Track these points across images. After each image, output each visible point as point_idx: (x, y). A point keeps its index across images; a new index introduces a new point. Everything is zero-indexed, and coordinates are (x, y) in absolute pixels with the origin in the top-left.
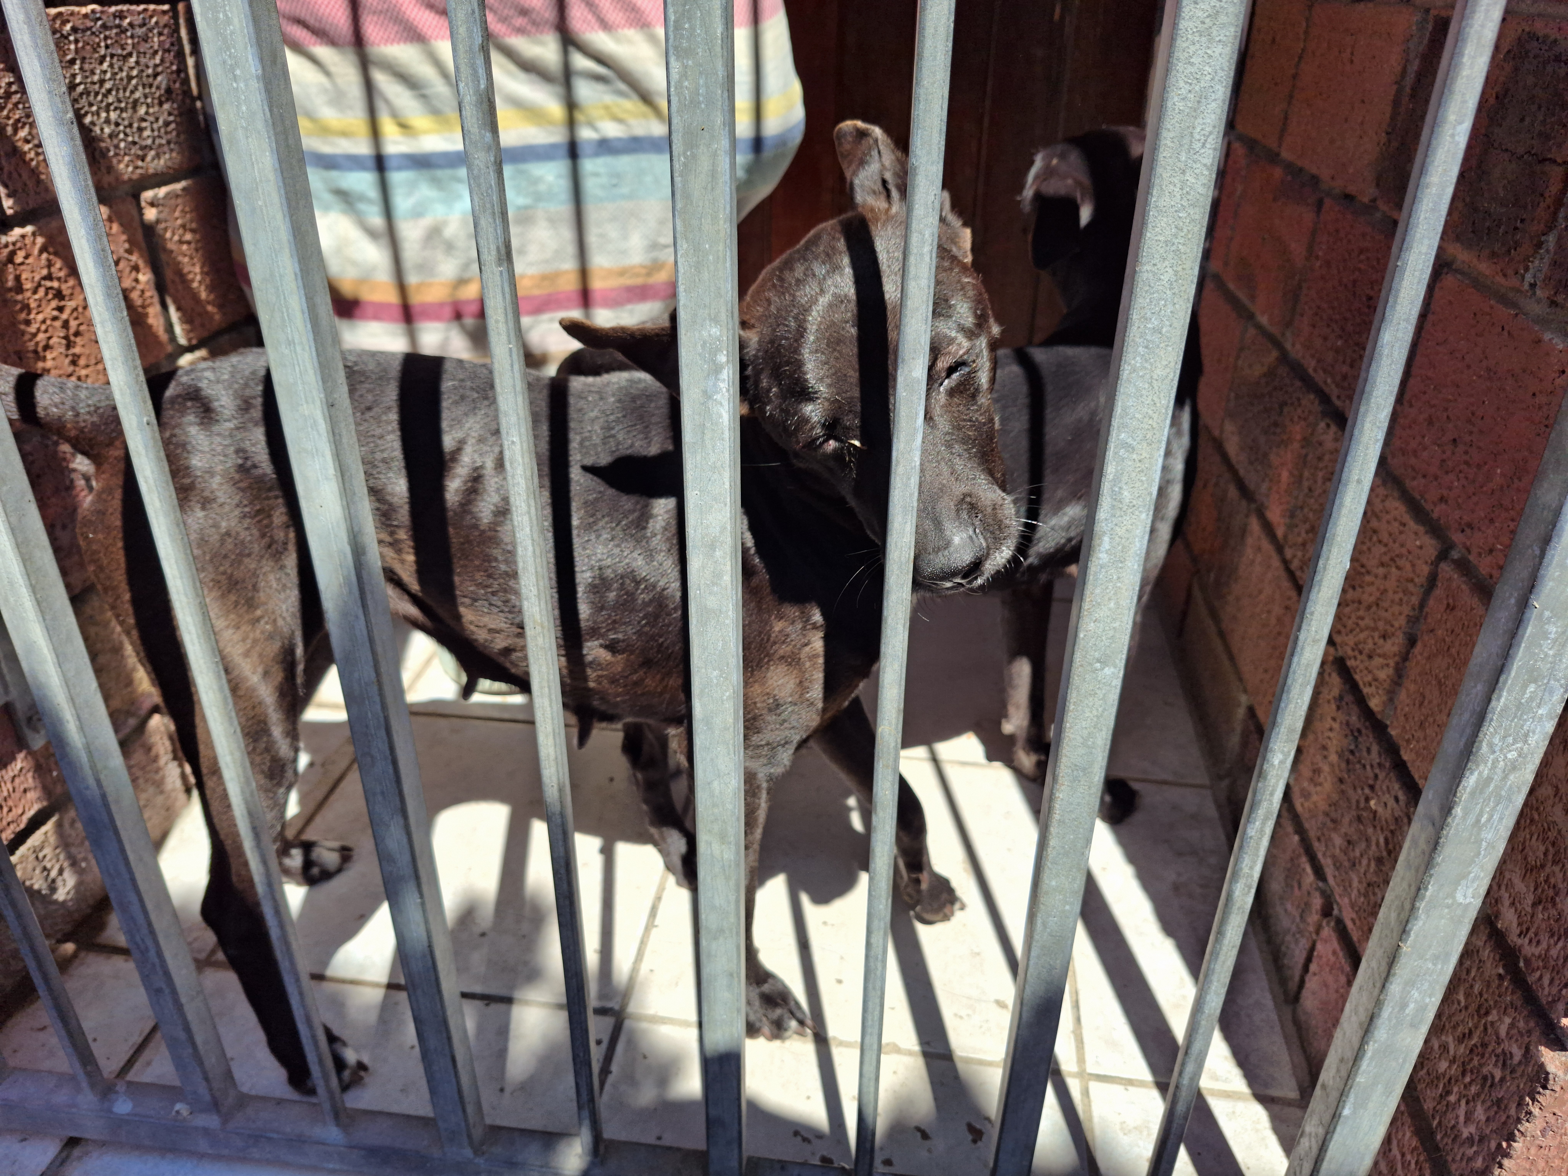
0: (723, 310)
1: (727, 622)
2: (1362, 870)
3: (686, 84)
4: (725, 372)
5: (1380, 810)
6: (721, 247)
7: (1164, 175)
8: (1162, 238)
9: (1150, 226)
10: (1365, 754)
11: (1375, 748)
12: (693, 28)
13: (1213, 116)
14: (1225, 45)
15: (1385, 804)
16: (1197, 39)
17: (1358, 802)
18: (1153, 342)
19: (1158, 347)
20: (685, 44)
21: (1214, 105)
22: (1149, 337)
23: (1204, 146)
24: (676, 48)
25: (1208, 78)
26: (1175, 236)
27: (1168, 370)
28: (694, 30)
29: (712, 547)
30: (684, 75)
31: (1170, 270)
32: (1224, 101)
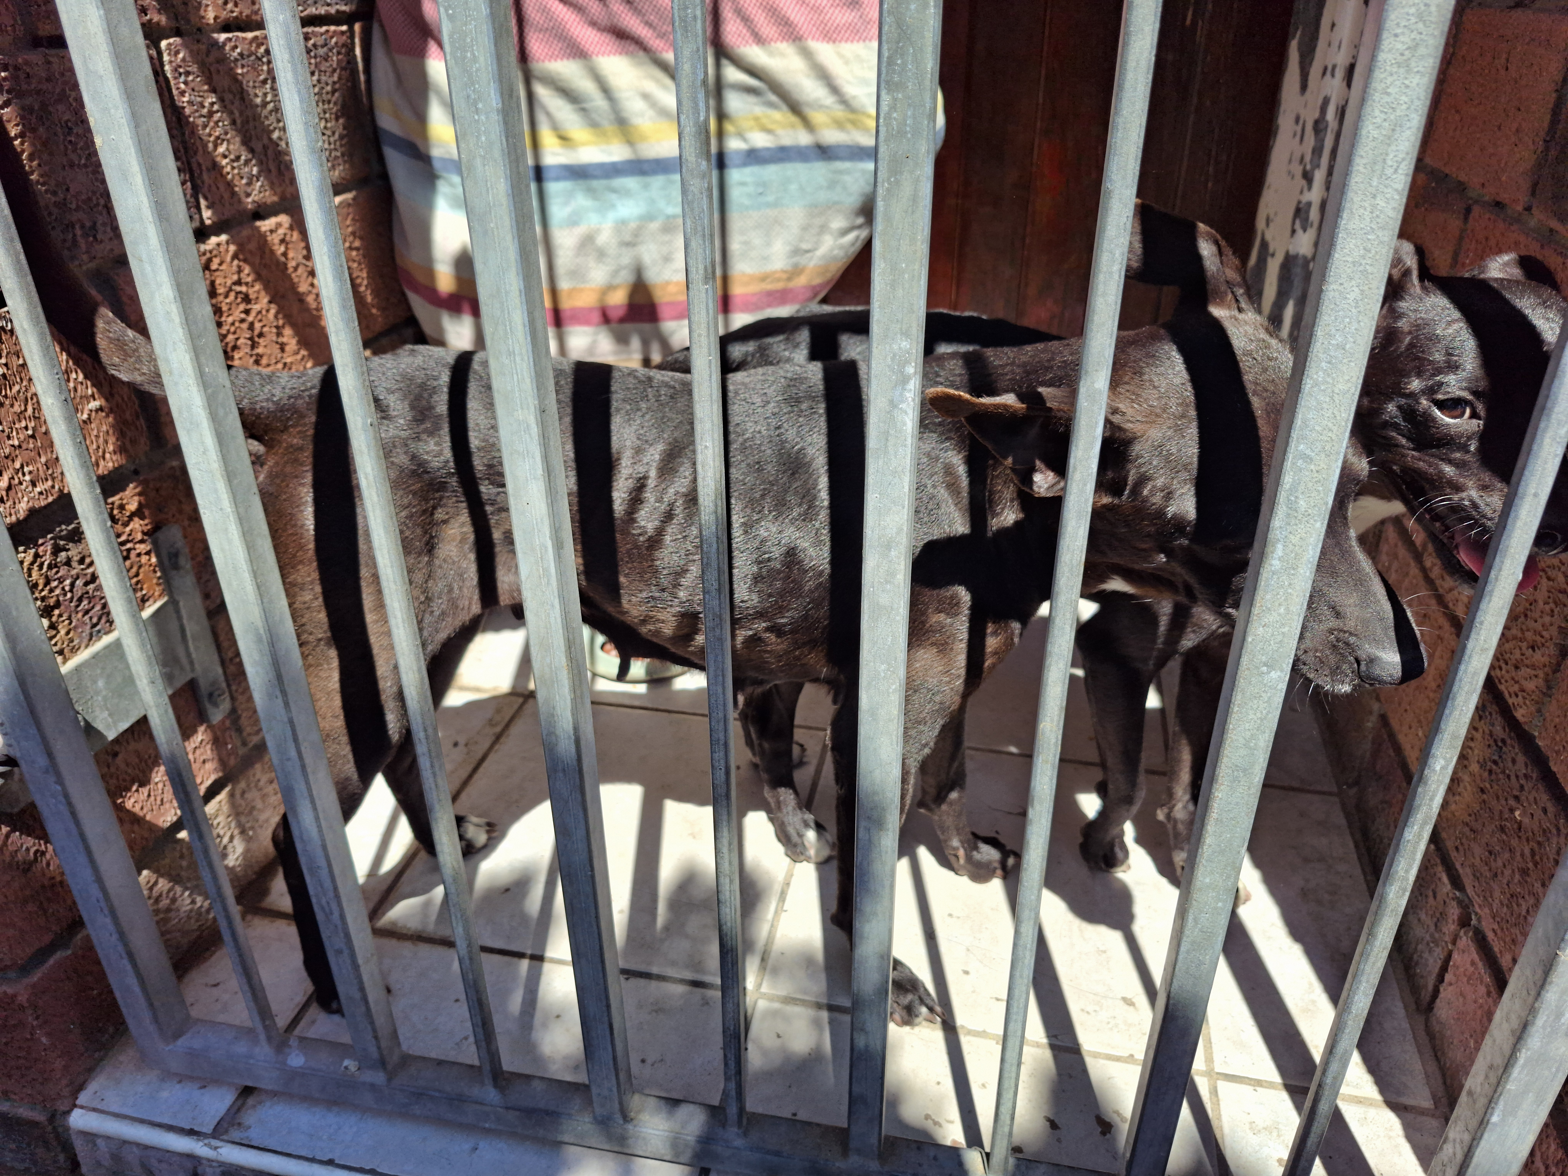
0: (914, 325)
1: (898, 618)
2: (1505, 881)
3: (895, 115)
4: (912, 382)
5: (1526, 820)
6: (916, 267)
7: (1355, 199)
8: (1350, 259)
9: (1338, 247)
10: (1510, 764)
11: (1521, 759)
12: (904, 64)
13: (1407, 144)
14: (1423, 75)
15: (1532, 815)
16: (1395, 70)
17: (1501, 812)
18: (1336, 358)
19: (1341, 362)
20: (896, 79)
21: (1408, 133)
22: (1332, 353)
23: (1396, 171)
24: (887, 82)
25: (1404, 107)
26: (1363, 257)
27: (1349, 385)
28: (906, 65)
29: (888, 547)
30: (893, 108)
31: (1356, 289)
32: (1418, 128)
